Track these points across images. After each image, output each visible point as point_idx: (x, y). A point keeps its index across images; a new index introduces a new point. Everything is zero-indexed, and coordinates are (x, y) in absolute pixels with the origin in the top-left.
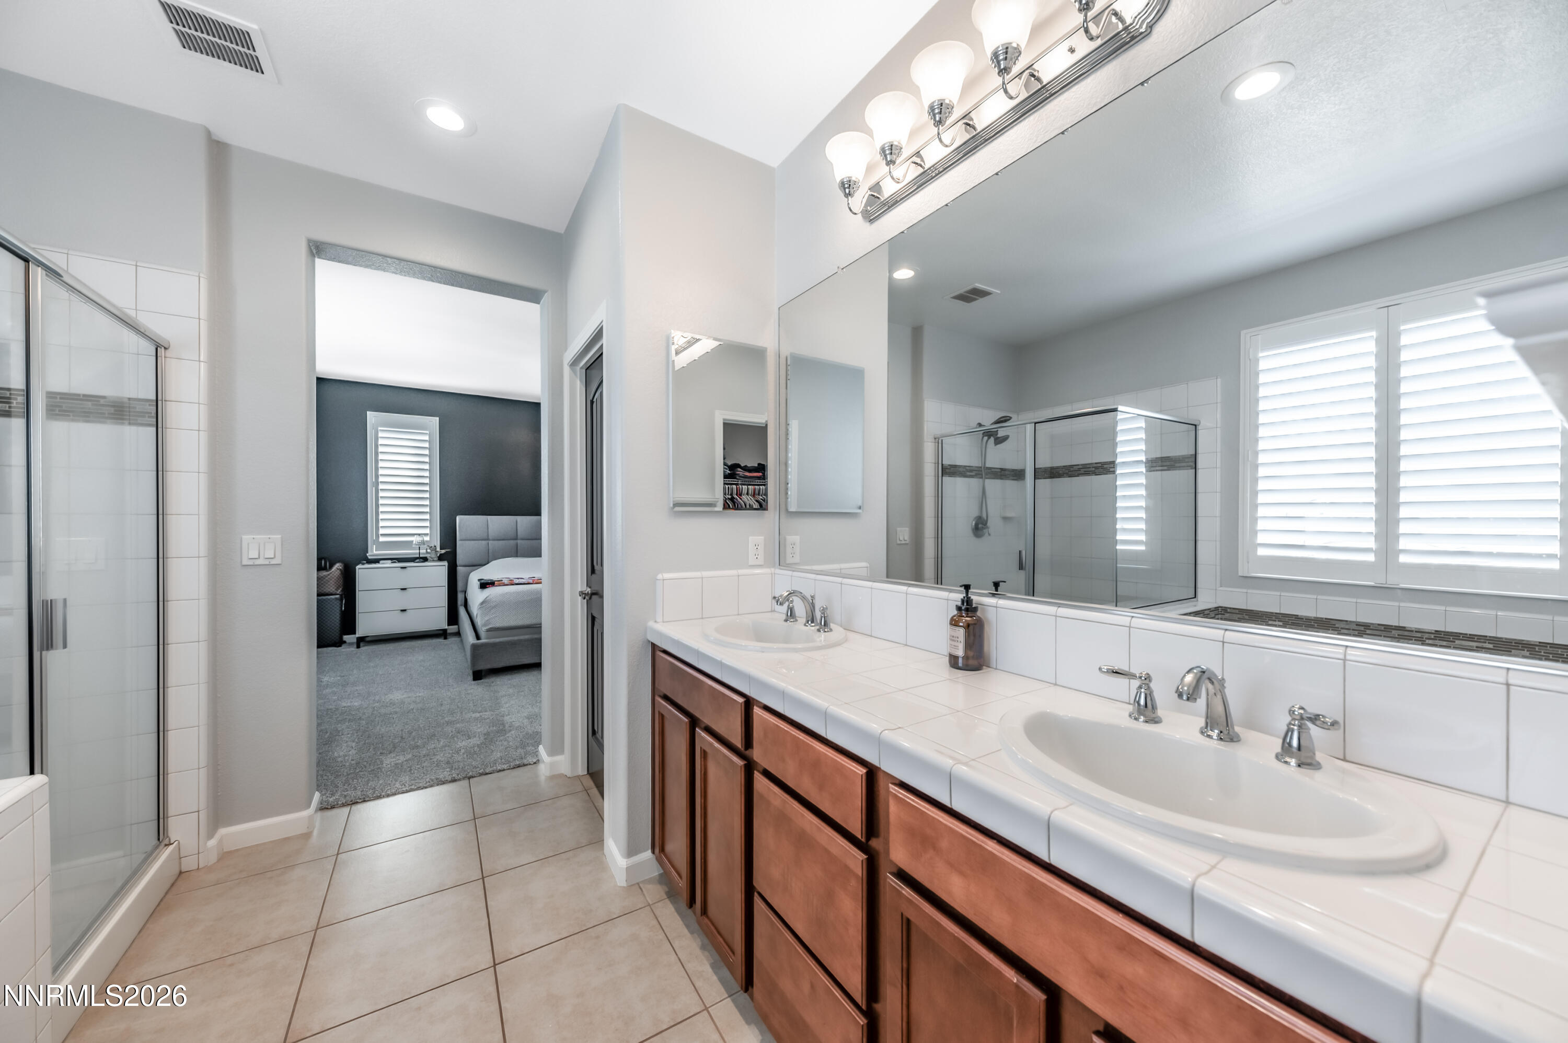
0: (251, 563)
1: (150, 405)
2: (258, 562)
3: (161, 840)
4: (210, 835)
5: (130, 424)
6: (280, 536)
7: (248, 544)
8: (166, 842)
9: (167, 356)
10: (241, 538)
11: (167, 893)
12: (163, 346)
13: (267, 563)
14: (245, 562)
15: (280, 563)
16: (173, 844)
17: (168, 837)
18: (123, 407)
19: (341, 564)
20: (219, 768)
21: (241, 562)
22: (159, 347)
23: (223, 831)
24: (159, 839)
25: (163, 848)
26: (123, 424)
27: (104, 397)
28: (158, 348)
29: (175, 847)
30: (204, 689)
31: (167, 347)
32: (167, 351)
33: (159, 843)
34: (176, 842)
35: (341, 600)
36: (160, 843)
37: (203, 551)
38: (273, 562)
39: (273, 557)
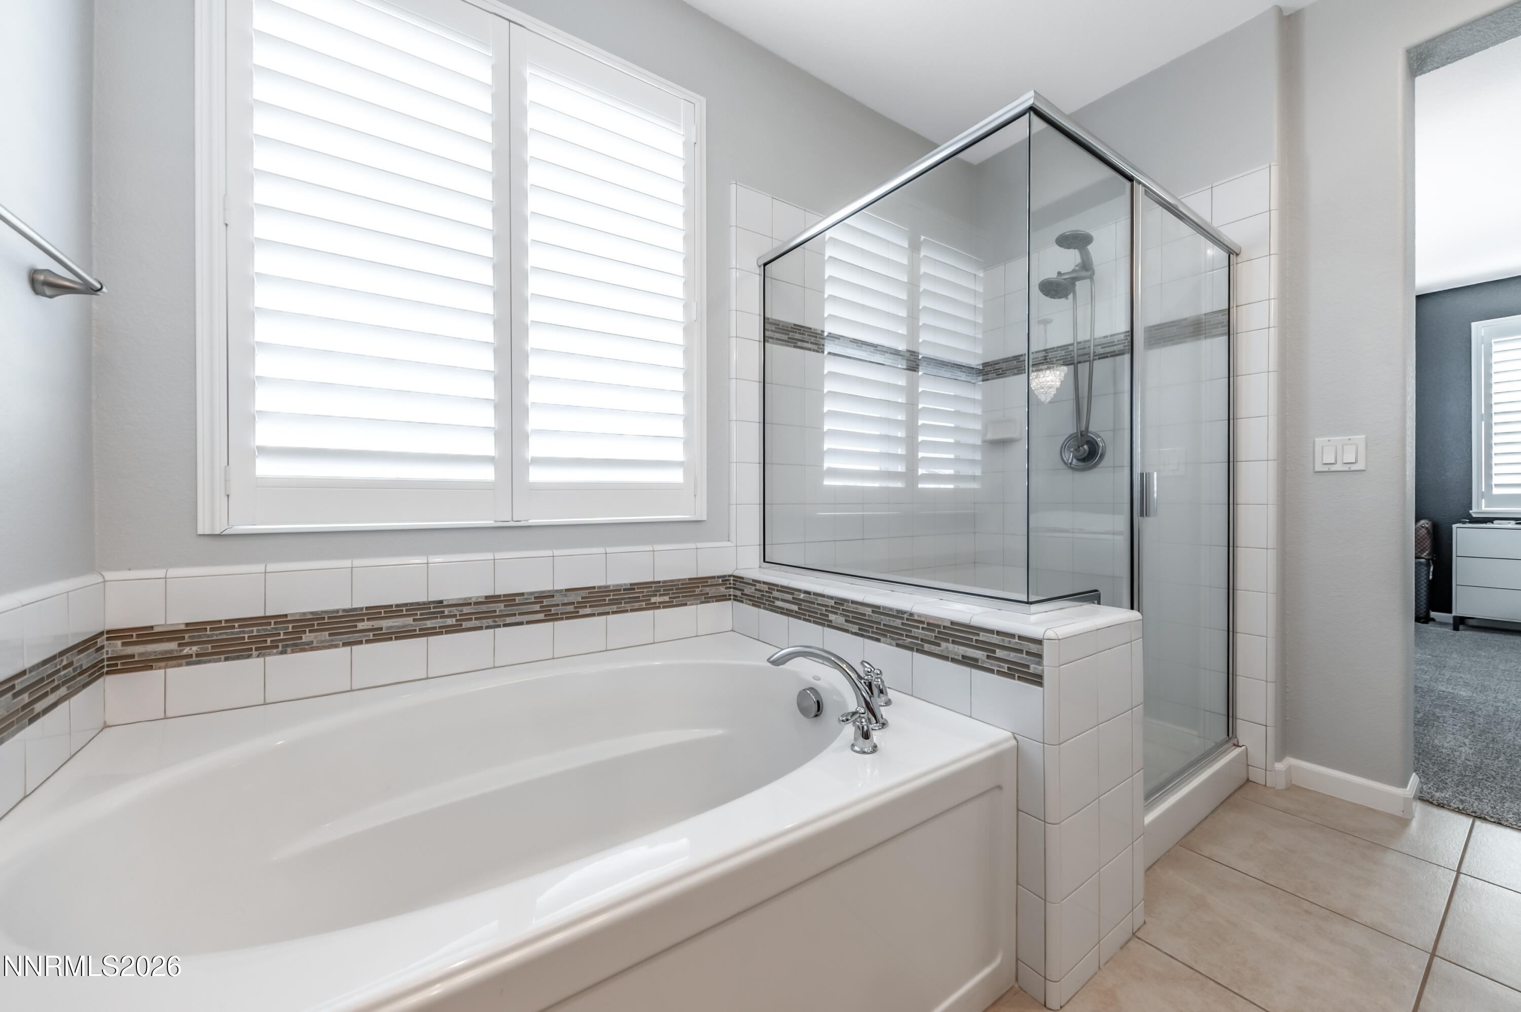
0: (1325, 468)
1: (1223, 315)
2: (1333, 468)
3: (1230, 736)
4: (1279, 758)
5: (1205, 338)
6: (1364, 436)
7: (1323, 448)
8: (1235, 741)
9: (1239, 261)
10: (1314, 442)
11: (1236, 791)
12: (1235, 252)
13: (1347, 469)
14: (1317, 469)
15: (1364, 469)
16: (1241, 747)
17: (1236, 737)
18: (1200, 323)
19: (1427, 521)
20: (1288, 691)
21: (1314, 467)
22: (1232, 253)
23: (1291, 761)
24: (1228, 735)
25: (1231, 747)
26: (1200, 339)
27: (1186, 319)
28: (1231, 255)
29: (1242, 751)
30: (1272, 599)
31: (1237, 252)
32: (1239, 257)
33: (1228, 738)
34: (1244, 747)
35: (1428, 566)
36: (1230, 739)
37: (1273, 454)
38: (1354, 467)
39: (1354, 462)
